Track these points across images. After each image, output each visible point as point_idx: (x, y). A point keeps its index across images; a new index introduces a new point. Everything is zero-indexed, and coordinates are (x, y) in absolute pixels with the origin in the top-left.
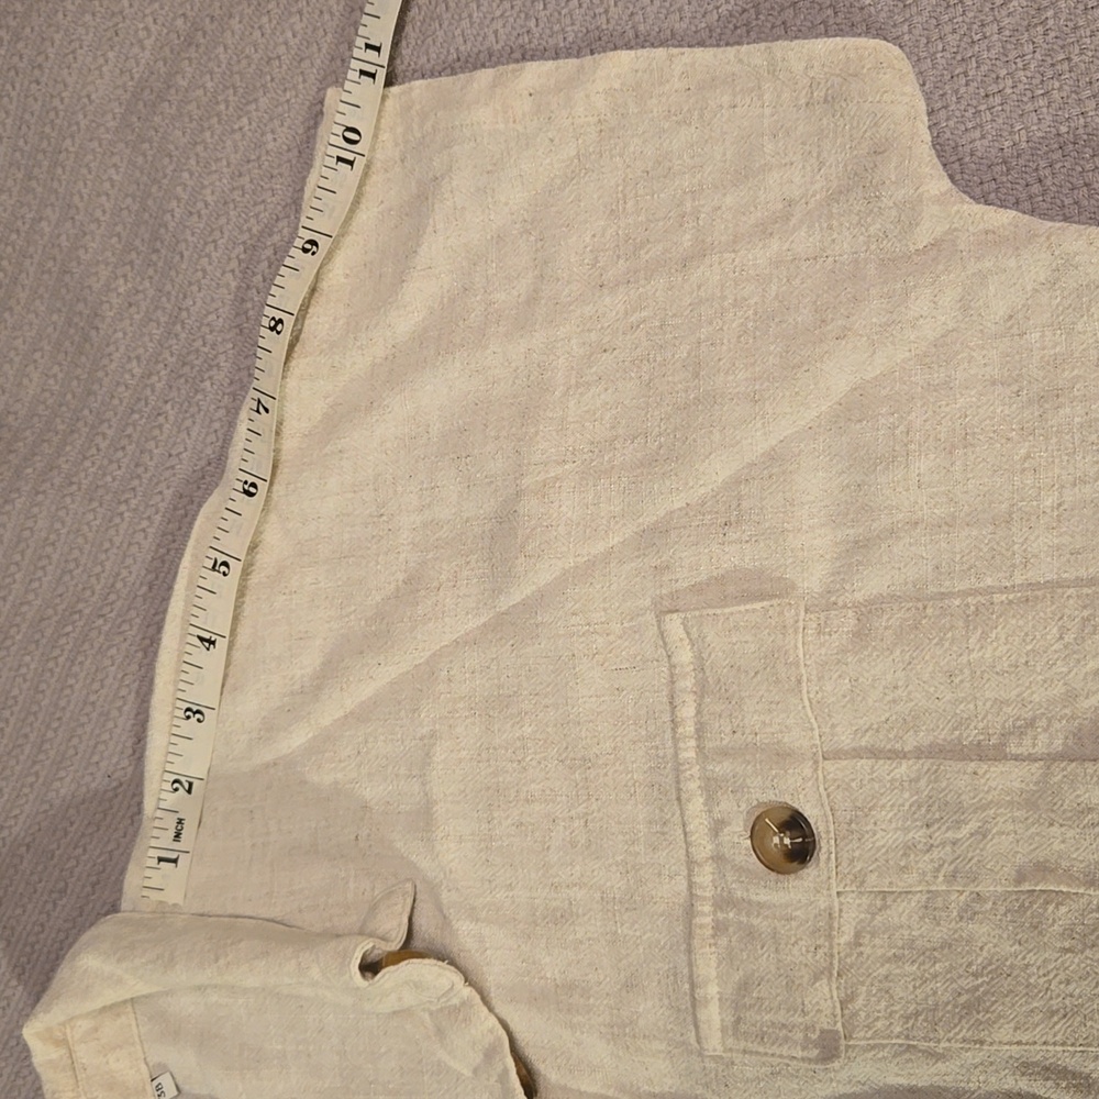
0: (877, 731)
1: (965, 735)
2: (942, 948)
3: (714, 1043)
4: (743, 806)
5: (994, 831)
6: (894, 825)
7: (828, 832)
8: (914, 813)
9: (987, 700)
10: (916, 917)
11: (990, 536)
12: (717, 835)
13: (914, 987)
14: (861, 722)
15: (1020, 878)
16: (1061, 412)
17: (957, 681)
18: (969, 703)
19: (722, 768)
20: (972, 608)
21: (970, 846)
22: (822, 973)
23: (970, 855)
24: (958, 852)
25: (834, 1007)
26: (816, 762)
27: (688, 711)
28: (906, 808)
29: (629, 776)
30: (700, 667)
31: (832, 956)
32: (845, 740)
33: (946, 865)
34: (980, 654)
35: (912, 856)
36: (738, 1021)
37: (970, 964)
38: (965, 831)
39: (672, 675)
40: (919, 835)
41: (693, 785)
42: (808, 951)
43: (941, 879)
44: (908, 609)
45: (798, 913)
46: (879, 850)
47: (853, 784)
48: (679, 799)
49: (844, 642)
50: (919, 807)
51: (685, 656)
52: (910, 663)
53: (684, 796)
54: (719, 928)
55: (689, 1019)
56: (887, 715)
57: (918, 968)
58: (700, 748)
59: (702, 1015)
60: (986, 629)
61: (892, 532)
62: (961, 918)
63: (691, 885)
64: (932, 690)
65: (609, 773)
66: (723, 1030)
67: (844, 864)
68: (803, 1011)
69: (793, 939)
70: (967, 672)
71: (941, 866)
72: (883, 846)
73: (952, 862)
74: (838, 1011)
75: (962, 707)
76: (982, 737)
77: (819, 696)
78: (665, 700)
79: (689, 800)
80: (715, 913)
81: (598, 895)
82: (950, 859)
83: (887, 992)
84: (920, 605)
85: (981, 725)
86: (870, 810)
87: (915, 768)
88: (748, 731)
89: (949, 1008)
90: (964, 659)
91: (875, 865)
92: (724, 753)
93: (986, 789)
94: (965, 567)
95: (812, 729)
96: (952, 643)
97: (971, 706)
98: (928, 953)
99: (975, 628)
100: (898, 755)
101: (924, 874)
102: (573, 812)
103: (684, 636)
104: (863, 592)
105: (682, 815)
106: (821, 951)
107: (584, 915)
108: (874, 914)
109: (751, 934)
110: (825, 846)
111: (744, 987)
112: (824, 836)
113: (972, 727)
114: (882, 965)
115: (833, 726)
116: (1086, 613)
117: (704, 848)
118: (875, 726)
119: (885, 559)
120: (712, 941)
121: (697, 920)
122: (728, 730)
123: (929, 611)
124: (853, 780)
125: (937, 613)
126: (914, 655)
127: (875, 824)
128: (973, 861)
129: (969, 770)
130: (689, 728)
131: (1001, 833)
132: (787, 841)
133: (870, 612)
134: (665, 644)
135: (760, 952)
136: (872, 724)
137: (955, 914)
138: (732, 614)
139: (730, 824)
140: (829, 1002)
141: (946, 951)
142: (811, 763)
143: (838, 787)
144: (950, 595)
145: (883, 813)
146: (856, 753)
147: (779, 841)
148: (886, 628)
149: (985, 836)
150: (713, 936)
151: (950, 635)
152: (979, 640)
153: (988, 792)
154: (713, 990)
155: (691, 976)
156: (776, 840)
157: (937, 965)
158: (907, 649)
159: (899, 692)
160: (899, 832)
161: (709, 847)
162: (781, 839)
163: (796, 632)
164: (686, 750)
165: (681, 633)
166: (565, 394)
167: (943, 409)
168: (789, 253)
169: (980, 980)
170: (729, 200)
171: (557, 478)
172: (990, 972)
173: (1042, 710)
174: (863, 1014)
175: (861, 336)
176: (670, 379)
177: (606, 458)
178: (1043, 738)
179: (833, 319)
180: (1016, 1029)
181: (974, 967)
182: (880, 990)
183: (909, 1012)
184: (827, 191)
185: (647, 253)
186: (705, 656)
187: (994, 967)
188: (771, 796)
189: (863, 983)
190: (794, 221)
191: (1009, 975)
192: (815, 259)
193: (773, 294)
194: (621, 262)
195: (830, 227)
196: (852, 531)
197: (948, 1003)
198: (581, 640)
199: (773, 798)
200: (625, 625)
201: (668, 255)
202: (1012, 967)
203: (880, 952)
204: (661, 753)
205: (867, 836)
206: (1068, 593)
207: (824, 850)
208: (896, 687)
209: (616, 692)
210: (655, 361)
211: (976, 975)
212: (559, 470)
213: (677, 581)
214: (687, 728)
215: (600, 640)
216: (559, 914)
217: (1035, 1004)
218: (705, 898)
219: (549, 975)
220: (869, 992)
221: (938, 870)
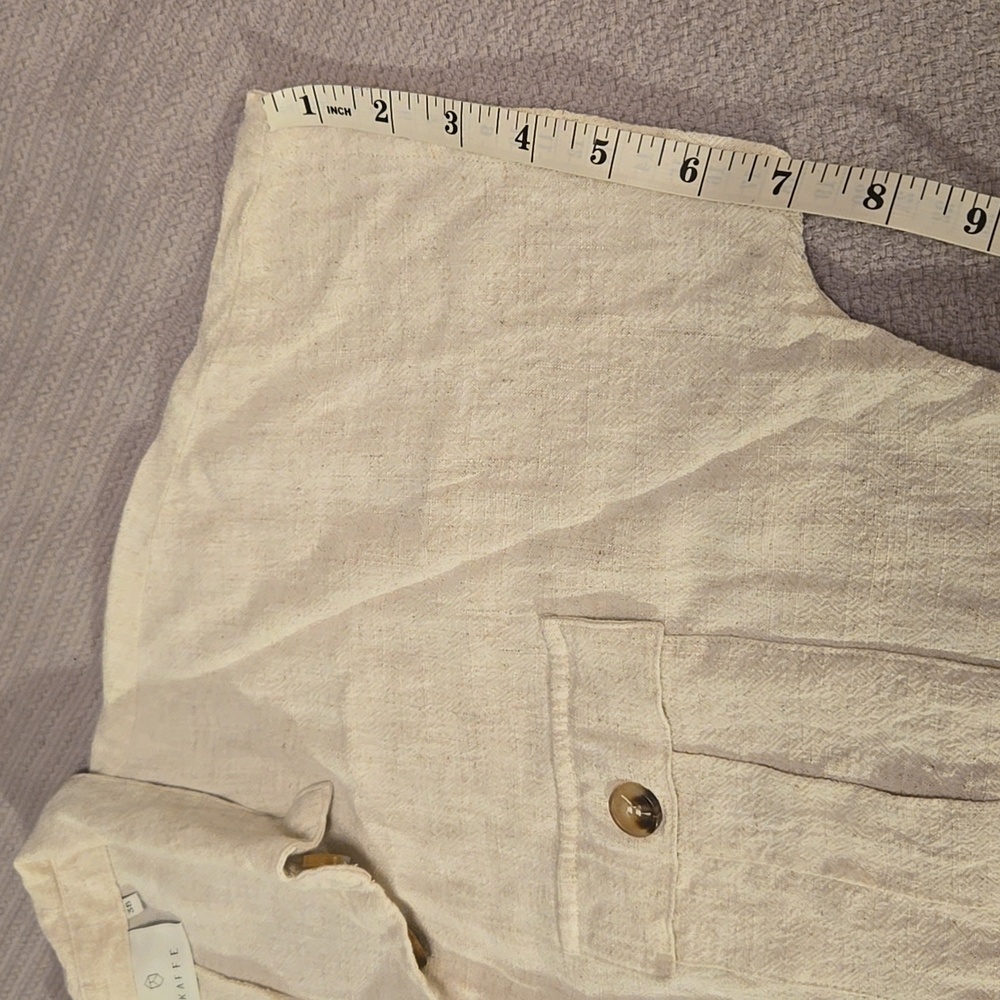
0: (719, 736)
1: (791, 753)
2: (760, 906)
3: (573, 946)
4: (604, 778)
5: (809, 832)
6: (727, 811)
7: (672, 810)
8: (745, 804)
9: (812, 728)
10: (740, 880)
11: (825, 600)
12: (582, 795)
13: (735, 930)
14: (707, 727)
15: (827, 869)
16: (898, 507)
17: (788, 711)
18: (797, 728)
19: (589, 747)
20: (806, 656)
21: (788, 838)
22: (661, 913)
23: (788, 845)
24: (778, 840)
25: (669, 939)
26: (667, 755)
27: (562, 695)
28: (738, 799)
29: (512, 734)
30: (573, 661)
31: (670, 901)
32: (691, 738)
33: (768, 847)
34: (809, 695)
35: (741, 837)
36: (593, 935)
37: (781, 922)
38: (785, 827)
39: (550, 663)
40: (748, 821)
41: (565, 754)
42: (651, 895)
43: (763, 857)
44: (752, 646)
45: (645, 864)
46: (713, 828)
47: (697, 775)
48: (552, 760)
49: (695, 664)
50: (750, 800)
51: (561, 651)
52: (749, 692)
53: (557, 761)
54: (581, 864)
55: (554, 925)
56: (728, 725)
57: (740, 917)
58: (571, 727)
59: (564, 926)
60: (816, 676)
61: (743, 581)
62: (777, 887)
63: (559, 826)
64: (767, 713)
65: (496, 730)
66: (581, 938)
67: (685, 834)
68: (644, 938)
69: (640, 885)
70: (797, 705)
71: (764, 847)
72: (718, 825)
73: (773, 846)
74: (673, 941)
75: (791, 730)
76: (805, 757)
77: (673, 702)
78: (544, 681)
79: (560, 765)
80: (578, 850)
81: (483, 820)
82: (771, 844)
83: (713, 931)
84: (762, 644)
85: (805, 747)
86: (709, 796)
88: (611, 722)
89: (762, 950)
90: (795, 696)
91: (710, 839)
92: (591, 736)
93: (805, 799)
94: (803, 621)
95: (665, 729)
96: (786, 682)
97: (799, 731)
98: (748, 908)
99: (806, 674)
100: (735, 758)
101: (749, 851)
102: (464, 755)
103: (561, 637)
104: (715, 624)
105: (554, 772)
106: (660, 897)
107: (472, 834)
108: (707, 872)
109: (605, 875)
110: (670, 819)
111: (598, 912)
112: (669, 813)
113: (797, 747)
114: (711, 911)
115: (683, 726)
116: (900, 677)
117: (571, 800)
118: (718, 732)
119: (735, 602)
120: (575, 873)
121: (564, 855)
122: (595, 717)
123: (769, 652)
124: (696, 772)
125: (776, 652)
126: (754, 686)
127: (712, 808)
128: (789, 850)
129: (792, 782)
130: (563, 708)
131: (812, 834)
132: (639, 813)
133: (719, 642)
134: (545, 639)
135: (612, 889)
136: (715, 730)
137: (772, 882)
138: (601, 629)
139: (593, 789)
140: (665, 934)
141: (762, 909)
142: (662, 755)
143: (684, 775)
144: (788, 641)
145: (720, 801)
146: (701, 751)
147: (632, 811)
148: (731, 659)
149: (800, 834)
150: (576, 869)
151: (784, 675)
152: (809, 684)
153: (806, 802)
154: (574, 909)
155: (556, 895)
156: (630, 810)
157: (754, 919)
158: (748, 680)
159: (739, 710)
160: (731, 817)
161: (576, 800)
162: (634, 810)
163: (655, 654)
164: (560, 724)
165: (558, 634)
166: (469, 412)
167: (797, 487)
168: (671, 326)
169: (788, 935)
170: (619, 266)
171: (458, 486)
172: (796, 931)
173: (857, 744)
174: (692, 945)
175: (730, 415)
176: (560, 417)
177: (502, 475)
178: (855, 766)
179: (706, 396)
180: (813, 975)
181: (784, 925)
182: (707, 928)
183: (730, 947)
184: (708, 275)
185: (543, 300)
186: (579, 655)
187: (799, 926)
188: (627, 777)
189: (693, 922)
190: (676, 297)
191: (811, 934)
192: (694, 334)
193: (655, 360)
194: (520, 303)
195: (707, 310)
196: (708, 573)
197: (761, 947)
198: (475, 622)
199: (629, 778)
200: (514, 615)
201: (563, 306)
202: (814, 928)
203: (710, 901)
204: (539, 721)
205: (704, 816)
206: (888, 658)
207: (669, 823)
208: (737, 707)
209: (503, 667)
210: (547, 398)
211: (785, 931)
212: (461, 479)
213: (557, 591)
214: (561, 708)
215: (491, 624)
216: (451, 829)
217: (830, 959)
218: (571, 839)
219: (442, 872)
220: (699, 929)
221: (760, 850)
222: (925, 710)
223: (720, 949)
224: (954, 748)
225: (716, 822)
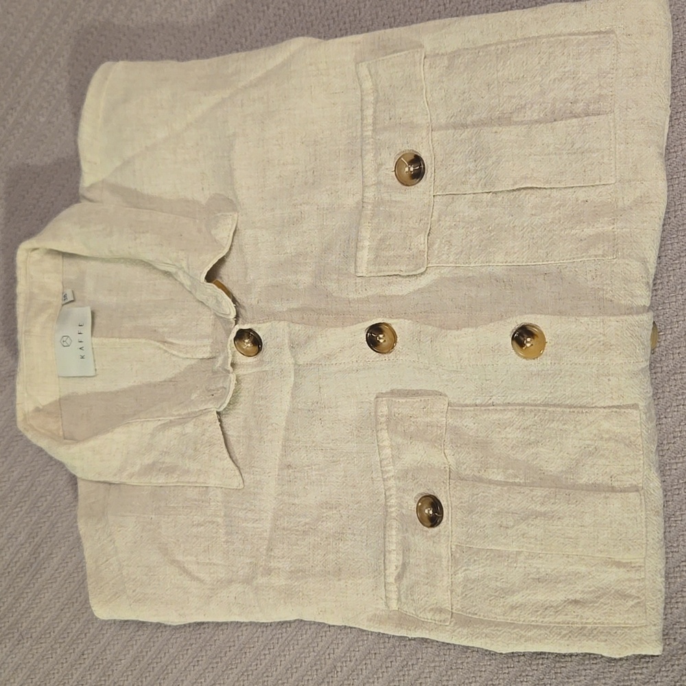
0: (456, 116)
1: (493, 114)
2: (477, 220)
3: (363, 269)
4: (392, 155)
5: (503, 160)
6: (461, 162)
8: (470, 155)
9: (504, 97)
10: (467, 207)
12: (378, 172)
13: (462, 239)
14: (450, 112)
17: (491, 87)
18: (496, 98)
19: (384, 137)
20: (500, 51)
21: (493, 168)
23: (492, 173)
24: (487, 173)
25: (424, 248)
27: (369, 112)
28: (467, 153)
30: (376, 90)
31: (427, 224)
32: (442, 121)
33: (482, 180)
34: (502, 73)
35: (468, 176)
36: (377, 256)
38: (490, 162)
39: (362, 96)
40: (471, 166)
41: (369, 147)
42: (416, 222)
43: (480, 186)
44: (471, 54)
45: (414, 205)
46: (454, 174)
47: (445, 142)
48: (361, 155)
49: (441, 71)
50: (472, 152)
51: (368, 85)
52: (471, 79)
53: (364, 153)
54: (375, 215)
56: (460, 108)
57: (465, 230)
58: (374, 129)
59: (359, 255)
60: (506, 60)
62: (488, 206)
63: (363, 198)
64: (480, 93)
66: (369, 262)
67: (438, 181)
68: (410, 248)
69: (410, 216)
70: (496, 82)
71: (480, 180)
72: (456, 172)
75: (493, 101)
76: (501, 115)
77: (431, 100)
78: (359, 108)
79: (366, 155)
80: (373, 209)
82: (484, 176)
83: (449, 242)
84: (477, 51)
85: (501, 109)
86: (452, 154)
87: (470, 133)
88: (397, 118)
89: (477, 248)
90: (495, 76)
91: (452, 181)
92: (385, 129)
93: (501, 140)
94: (495, 31)
95: (427, 115)
96: (490, 68)
97: (497, 100)
98: (470, 223)
99: (500, 60)
100: (464, 126)
101: (472, 185)
103: (368, 73)
104: (450, 47)
105: (362, 162)
106: (423, 222)
108: (447, 206)
109: (390, 215)
110: (430, 170)
111: (382, 241)
112: (429, 166)
113: (496, 110)
114: (449, 230)
115: (438, 115)
116: (551, 50)
117: (371, 179)
118: (455, 114)
119: (458, 30)
120: (370, 221)
121: (364, 213)
122: (388, 118)
123: (481, 54)
124: (445, 140)
125: (484, 54)
126: (473, 75)
127: (454, 161)
128: (493, 177)
129: (494, 131)
130: (370, 120)
131: (506, 161)
132: (412, 169)
133: (454, 56)
134: (359, 79)
135: (393, 223)
137: (485, 203)
138: (390, 58)
139: (385, 164)
140: (423, 245)
141: (479, 222)
142: (426, 131)
143: (439, 144)
144: (490, 45)
145: (457, 156)
146: (447, 127)
147: (408, 169)
148: (461, 63)
149: (499, 163)
150: (371, 218)
151: (489, 64)
152: (502, 66)
154: (367, 243)
155: (357, 236)
157: (473, 228)
158: (470, 72)
159: (465, 95)
160: (463, 165)
161: (374, 178)
163: (420, 64)
164: (367, 131)
165: (366, 72)
169: (493, 234)
172: (497, 230)
173: (530, 100)
174: (437, 252)
178: (529, 113)
180: (505, 255)
182: (446, 241)
183: (458, 251)
186: (378, 83)
189: (439, 238)
197: (476, 246)
199: (407, 148)
203: (448, 224)
204: (354, 135)
205: (449, 167)
206: (543, 41)
208: (464, 93)
211: (491, 232)
214: (369, 121)
216: (295, 220)
218: (369, 203)
220: (441, 242)
221: (478, 183)
222: (565, 67)
223: (452, 253)
224: (582, 88)
225: (454, 171)
